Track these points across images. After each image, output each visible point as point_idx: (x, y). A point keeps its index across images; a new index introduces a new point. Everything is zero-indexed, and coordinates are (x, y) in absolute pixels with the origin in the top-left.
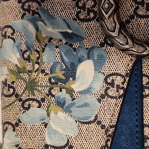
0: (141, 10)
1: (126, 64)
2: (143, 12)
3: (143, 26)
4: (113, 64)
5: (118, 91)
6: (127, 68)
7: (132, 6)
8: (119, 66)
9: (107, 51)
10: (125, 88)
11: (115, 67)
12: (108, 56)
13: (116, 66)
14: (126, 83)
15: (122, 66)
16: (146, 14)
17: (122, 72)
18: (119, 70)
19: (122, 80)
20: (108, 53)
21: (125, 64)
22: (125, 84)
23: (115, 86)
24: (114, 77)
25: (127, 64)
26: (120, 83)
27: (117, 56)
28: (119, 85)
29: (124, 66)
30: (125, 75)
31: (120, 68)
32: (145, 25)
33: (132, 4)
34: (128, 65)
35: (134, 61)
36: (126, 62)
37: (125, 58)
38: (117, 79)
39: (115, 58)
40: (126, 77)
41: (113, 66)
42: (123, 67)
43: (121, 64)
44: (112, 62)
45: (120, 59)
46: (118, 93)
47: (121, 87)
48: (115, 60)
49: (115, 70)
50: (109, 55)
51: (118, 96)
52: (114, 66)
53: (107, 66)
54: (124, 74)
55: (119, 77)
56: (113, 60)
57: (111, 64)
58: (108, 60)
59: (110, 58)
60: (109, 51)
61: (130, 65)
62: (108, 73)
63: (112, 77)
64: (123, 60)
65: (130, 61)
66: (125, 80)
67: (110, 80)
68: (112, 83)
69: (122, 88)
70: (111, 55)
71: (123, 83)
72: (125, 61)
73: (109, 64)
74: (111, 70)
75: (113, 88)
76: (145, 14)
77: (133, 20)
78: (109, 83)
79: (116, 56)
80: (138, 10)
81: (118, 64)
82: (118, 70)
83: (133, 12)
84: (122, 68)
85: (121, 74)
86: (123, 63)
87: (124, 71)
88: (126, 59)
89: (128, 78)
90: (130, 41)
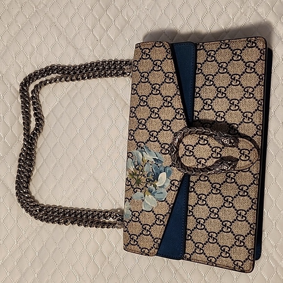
0: (187, 153)
5: (176, 188)
6: (180, 178)
9: (173, 169)
10: (179, 187)
16: (189, 155)
17: (178, 179)
22: (179, 185)
24: (174, 181)
25: (180, 176)
26: (177, 184)
30: (179, 181)
33: (184, 149)
37: (180, 173)
45: (178, 173)
47: (177, 186)
49: (175, 178)
51: (176, 190)
61: (182, 177)
62: (172, 179)
65: (182, 175)
66: (179, 183)
68: (173, 184)
75: (174, 186)
77: (184, 157)
84: (178, 177)
90: (180, 167)
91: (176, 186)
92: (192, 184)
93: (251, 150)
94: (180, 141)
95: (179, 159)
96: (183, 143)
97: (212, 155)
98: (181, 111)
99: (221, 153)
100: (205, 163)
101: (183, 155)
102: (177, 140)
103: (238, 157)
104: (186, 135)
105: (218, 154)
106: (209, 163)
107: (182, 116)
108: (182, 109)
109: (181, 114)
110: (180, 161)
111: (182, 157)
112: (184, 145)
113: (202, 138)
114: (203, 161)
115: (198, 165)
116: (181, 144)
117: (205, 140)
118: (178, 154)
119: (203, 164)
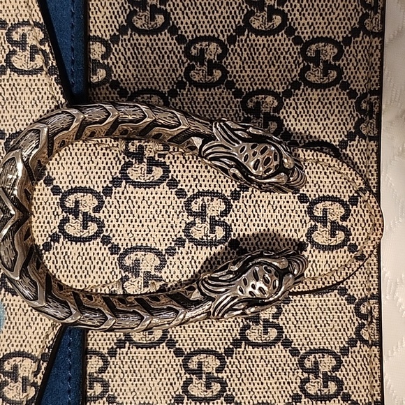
0: (73, 225)
1: (42, 333)
2: (76, 230)
3: (75, 259)
4: (16, 332)
5: (24, 390)
6: (44, 342)
7: (55, 214)
8: (28, 337)
9: (6, 303)
10: (39, 384)
11: (19, 339)
12: (8, 314)
13: (22, 337)
14: (41, 375)
15: (35, 338)
16: (82, 234)
17: (35, 350)
18: (28, 345)
19: (34, 367)
20: (8, 308)
21: (40, 334)
22: (38, 376)
23: (20, 379)
24: (18, 359)
25: (44, 334)
26: (31, 372)
27: (25, 315)
28: (28, 377)
29: (38, 337)
30: (40, 357)
31: (30, 342)
32: (80, 258)
33: (57, 210)
34: (47, 336)
35: (58, 328)
36: (42, 328)
37: (41, 321)
38: (24, 363)
39: (21, 319)
40: (42, 362)
41: (16, 336)
42: (37, 340)
43: (33, 332)
44: (15, 328)
45: (32, 323)
46: (26, 394)
47: (32, 381)
48: (20, 324)
49: (19, 346)
50: (10, 313)
51: (25, 400)
52: (19, 336)
53: (5, 337)
54: (37, 354)
55: (28, 361)
56: (16, 323)
57: (14, 332)
58: (7, 323)
59: (12, 319)
60: (10, 305)
61: (50, 338)
62: (6, 350)
63: (14, 359)
64: (36, 325)
65: (51, 329)
66: (39, 368)
67: (10, 366)
68: (13, 373)
69: (34, 384)
70: (14, 314)
71: (36, 374)
72: (40, 328)
73: (9, 332)
74: (13, 345)
75: (16, 382)
76: (79, 236)
77: (56, 244)
78: (8, 372)
79: (23, 316)
80: (67, 224)
81: (27, 333)
82: (25, 346)
83: (58, 226)
84: (35, 341)
85: (33, 354)
86: (37, 331)
87: (37, 347)
88: (43, 324)
89: (45, 364)
90: (41, 293)
91: (25, 379)
92: (93, 365)
93: (354, 201)
94: (35, 172)
95: (33, 255)
96: (49, 181)
97: (186, 231)
98: (35, 36)
99: (228, 220)
100: (159, 268)
101: (55, 238)
102: (20, 166)
103: (301, 236)
104: (63, 144)
105: (214, 223)
106: (179, 270)
107: (39, 60)
108: (36, 24)
109: (34, 50)
110: (40, 264)
111: (47, 247)
112: (56, 190)
113: (139, 156)
114: (149, 262)
115: (126, 279)
116: (41, 185)
117: (152, 163)
118: (29, 233)
119: (148, 274)
